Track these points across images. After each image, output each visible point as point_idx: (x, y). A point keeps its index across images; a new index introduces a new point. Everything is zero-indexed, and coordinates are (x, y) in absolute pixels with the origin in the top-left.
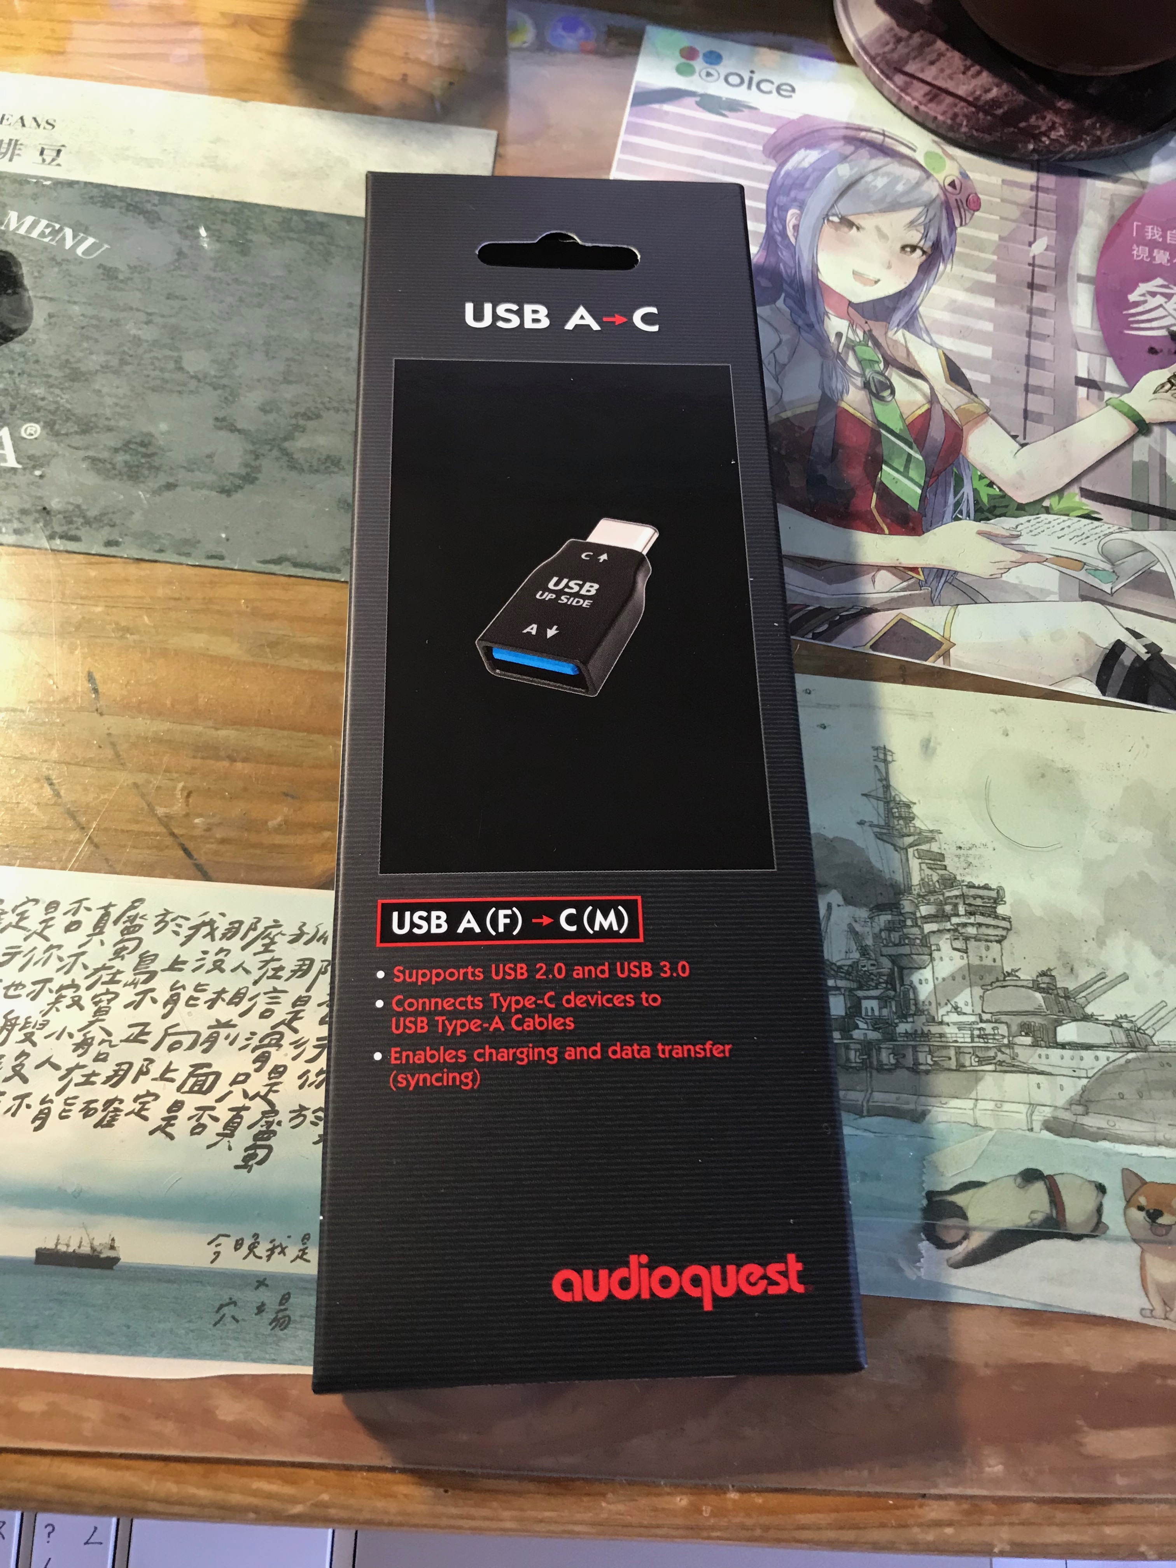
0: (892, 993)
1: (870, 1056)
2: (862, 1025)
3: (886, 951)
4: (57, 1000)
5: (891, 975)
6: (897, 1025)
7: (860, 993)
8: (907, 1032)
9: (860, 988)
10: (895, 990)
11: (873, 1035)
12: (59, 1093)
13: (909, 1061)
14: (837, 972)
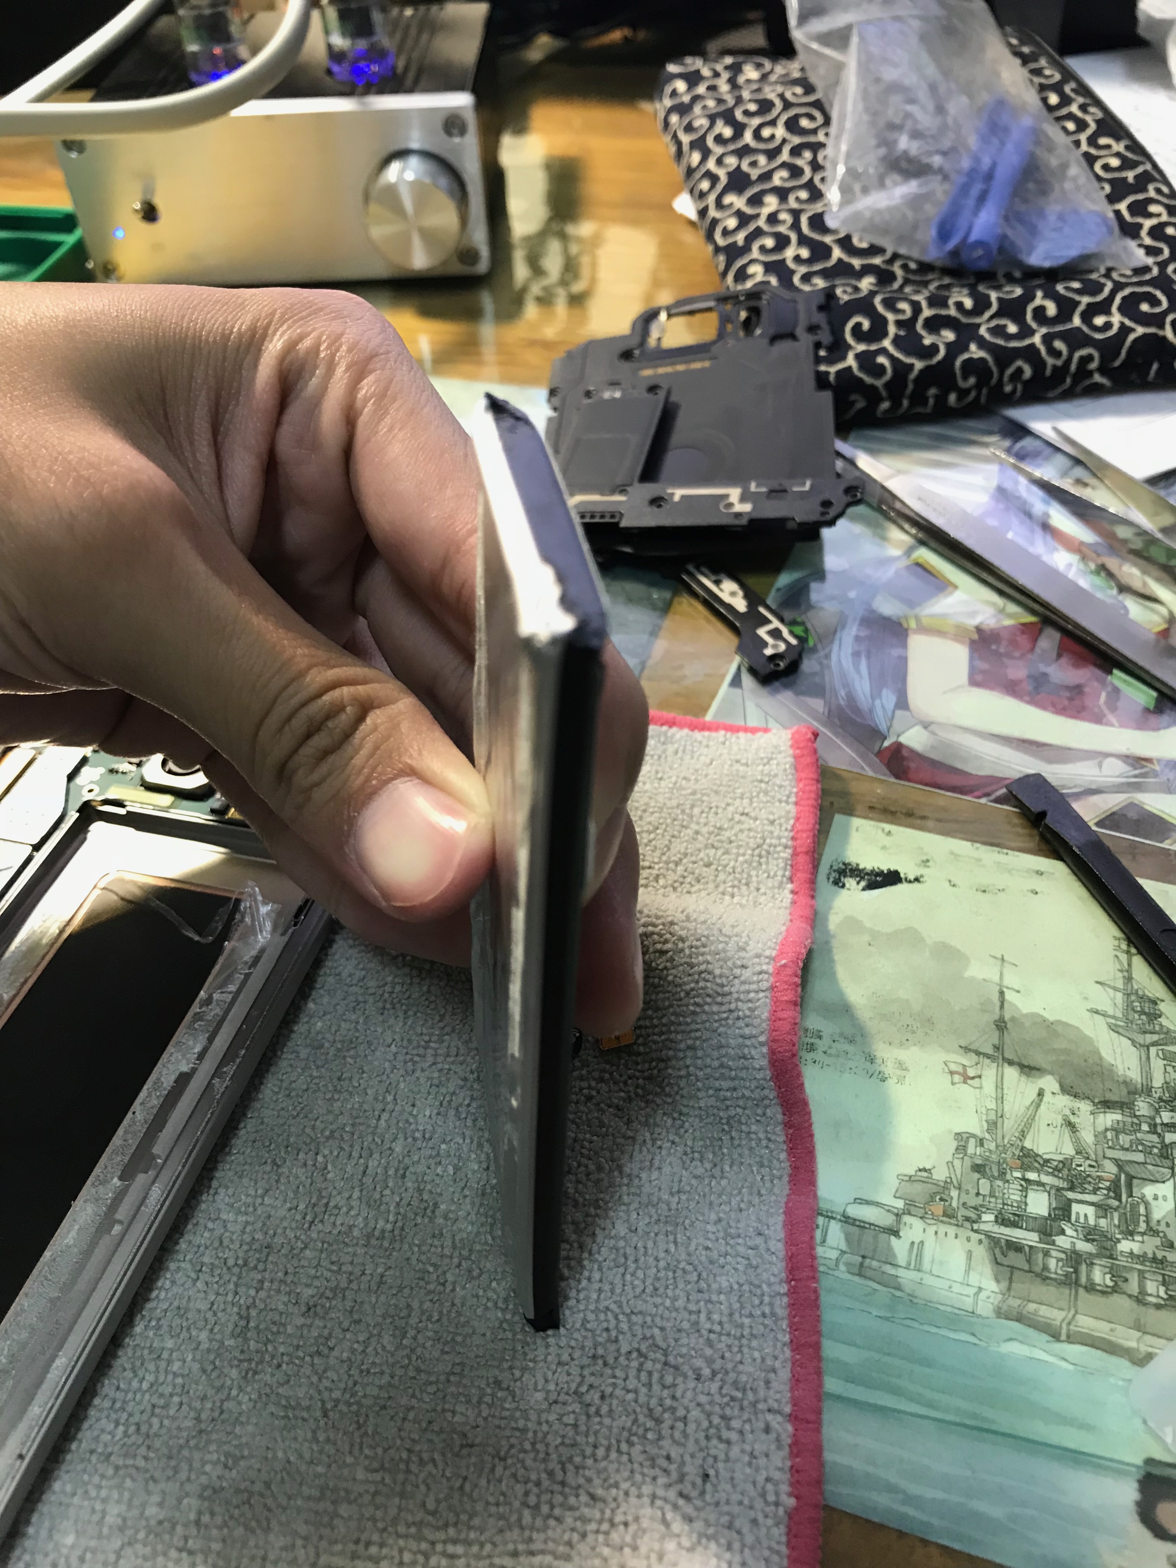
0: (1115, 1203)
1: (1076, 1271)
2: (1069, 1231)
3: (1110, 1153)
5: (1116, 1183)
6: (1119, 1241)
7: (1070, 1195)
8: (1131, 1253)
9: (1072, 1189)
10: (1120, 1201)
11: (1083, 1246)
13: (1133, 1287)
14: (1042, 1166)
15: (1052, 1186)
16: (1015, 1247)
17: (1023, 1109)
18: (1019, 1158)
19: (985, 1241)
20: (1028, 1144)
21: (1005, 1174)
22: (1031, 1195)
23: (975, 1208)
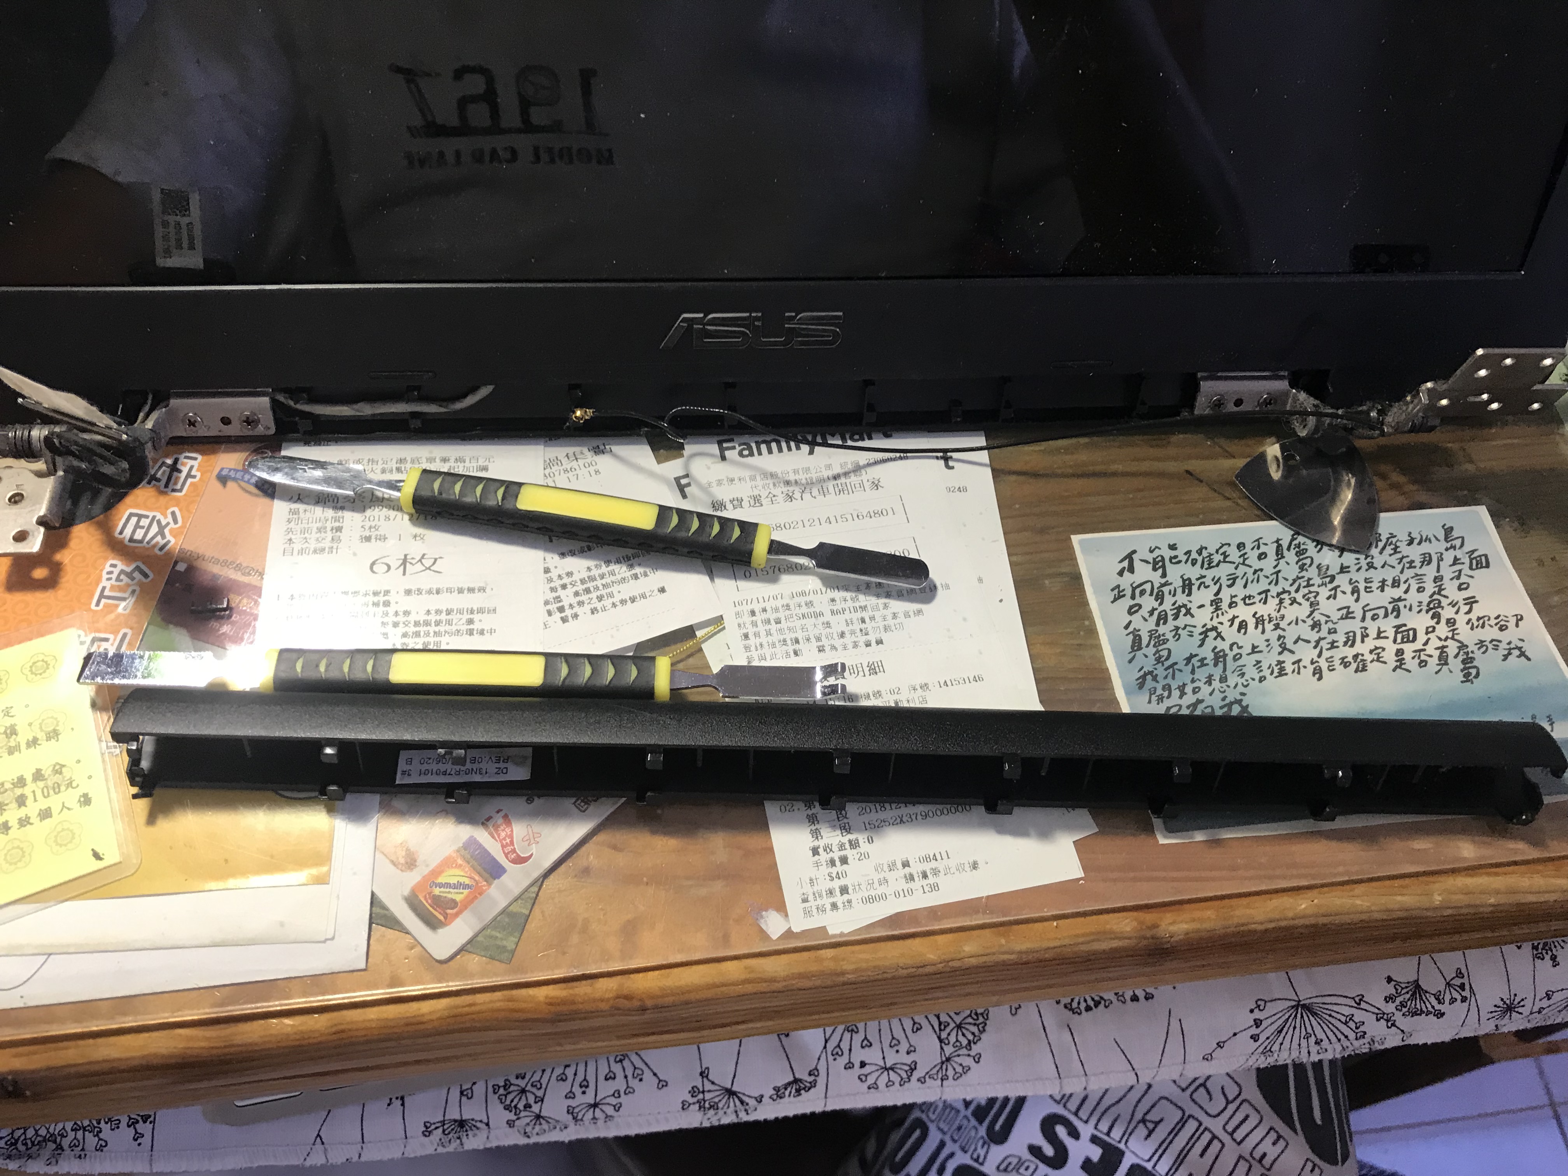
4: (1281, 602)
12: (1319, 656)
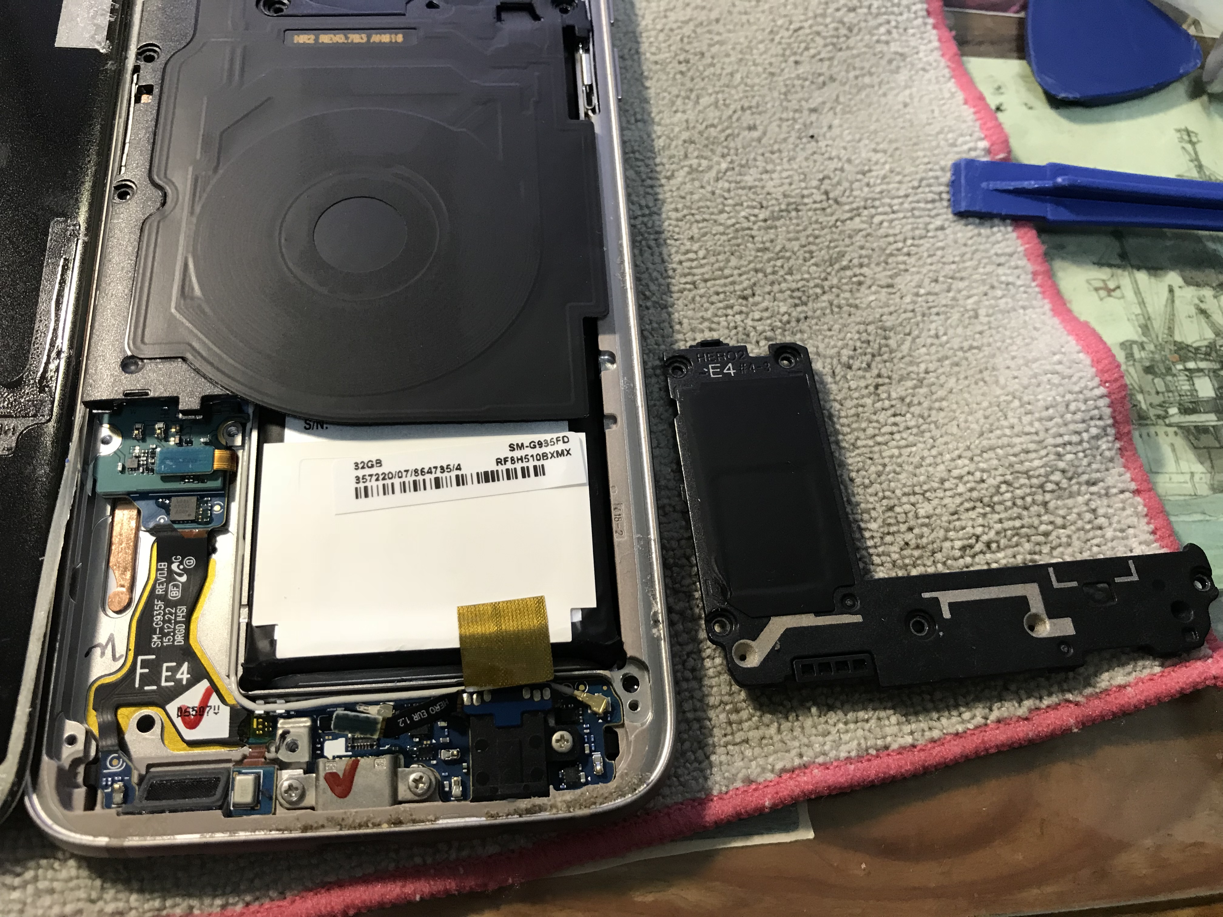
14: (1195, 354)
15: (1209, 370)
16: (1202, 430)
17: (1162, 308)
18: (1176, 352)
19: (1179, 431)
20: (1178, 338)
21: (1170, 369)
22: (1197, 381)
23: (1160, 406)
